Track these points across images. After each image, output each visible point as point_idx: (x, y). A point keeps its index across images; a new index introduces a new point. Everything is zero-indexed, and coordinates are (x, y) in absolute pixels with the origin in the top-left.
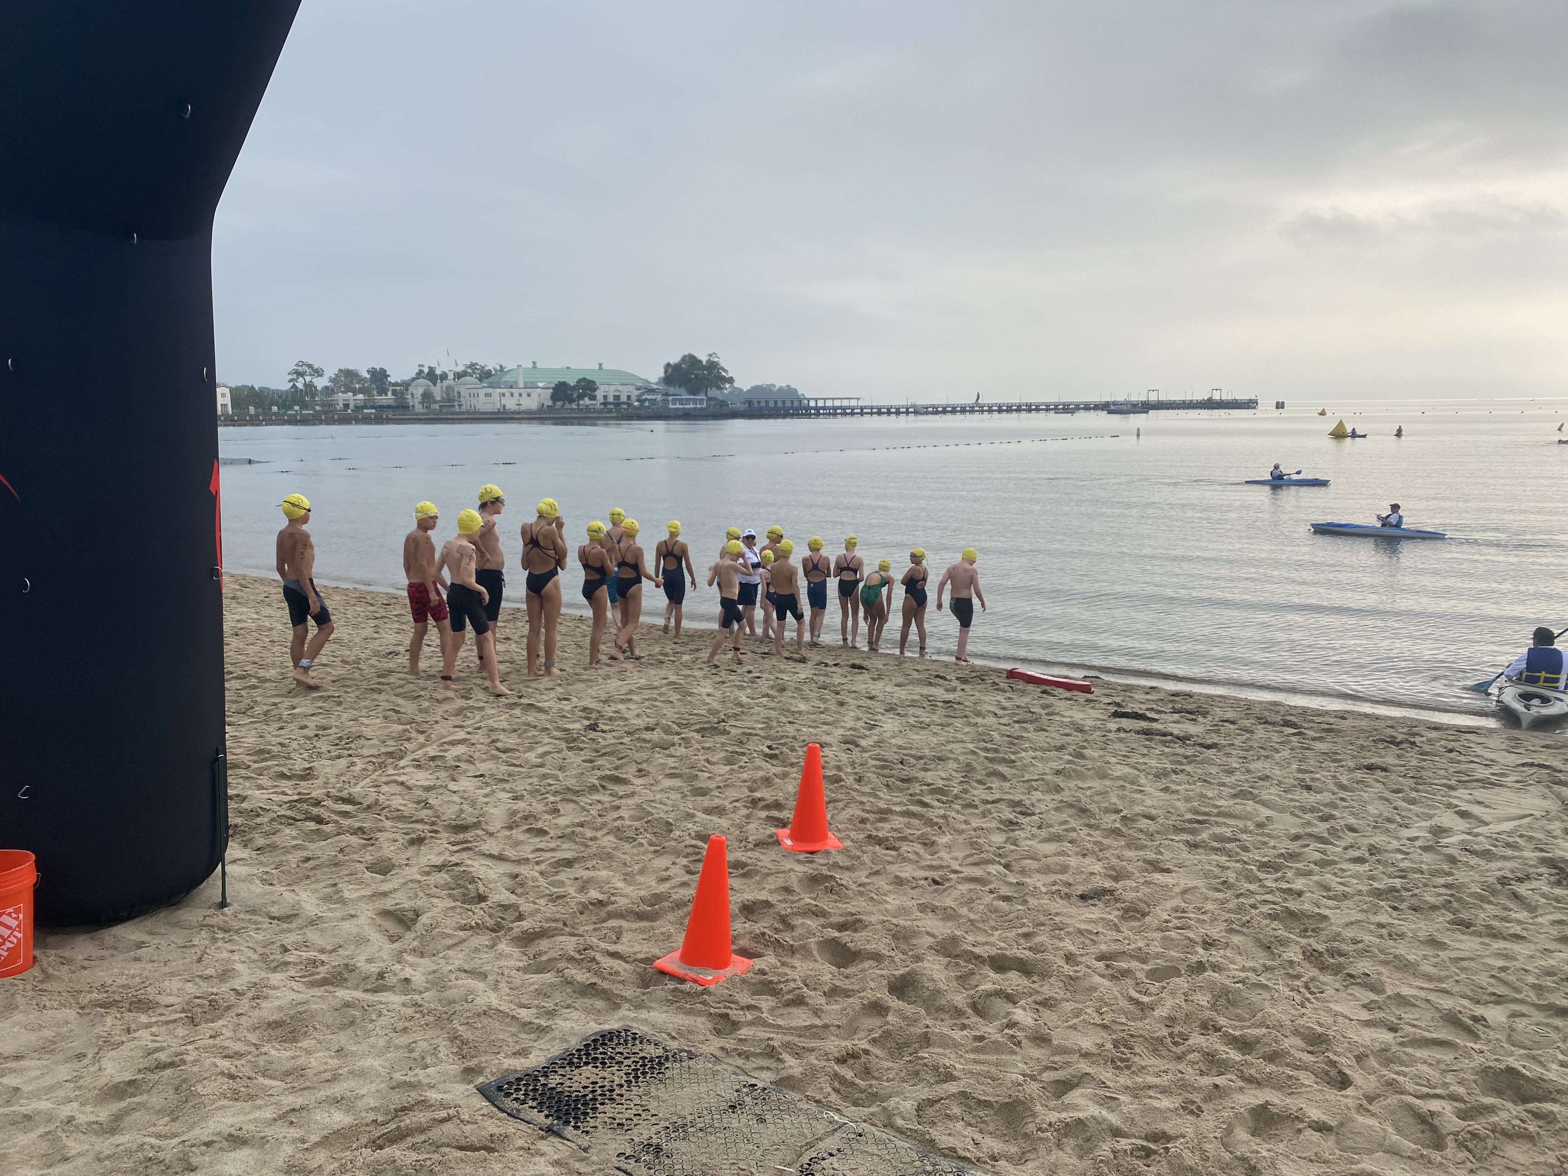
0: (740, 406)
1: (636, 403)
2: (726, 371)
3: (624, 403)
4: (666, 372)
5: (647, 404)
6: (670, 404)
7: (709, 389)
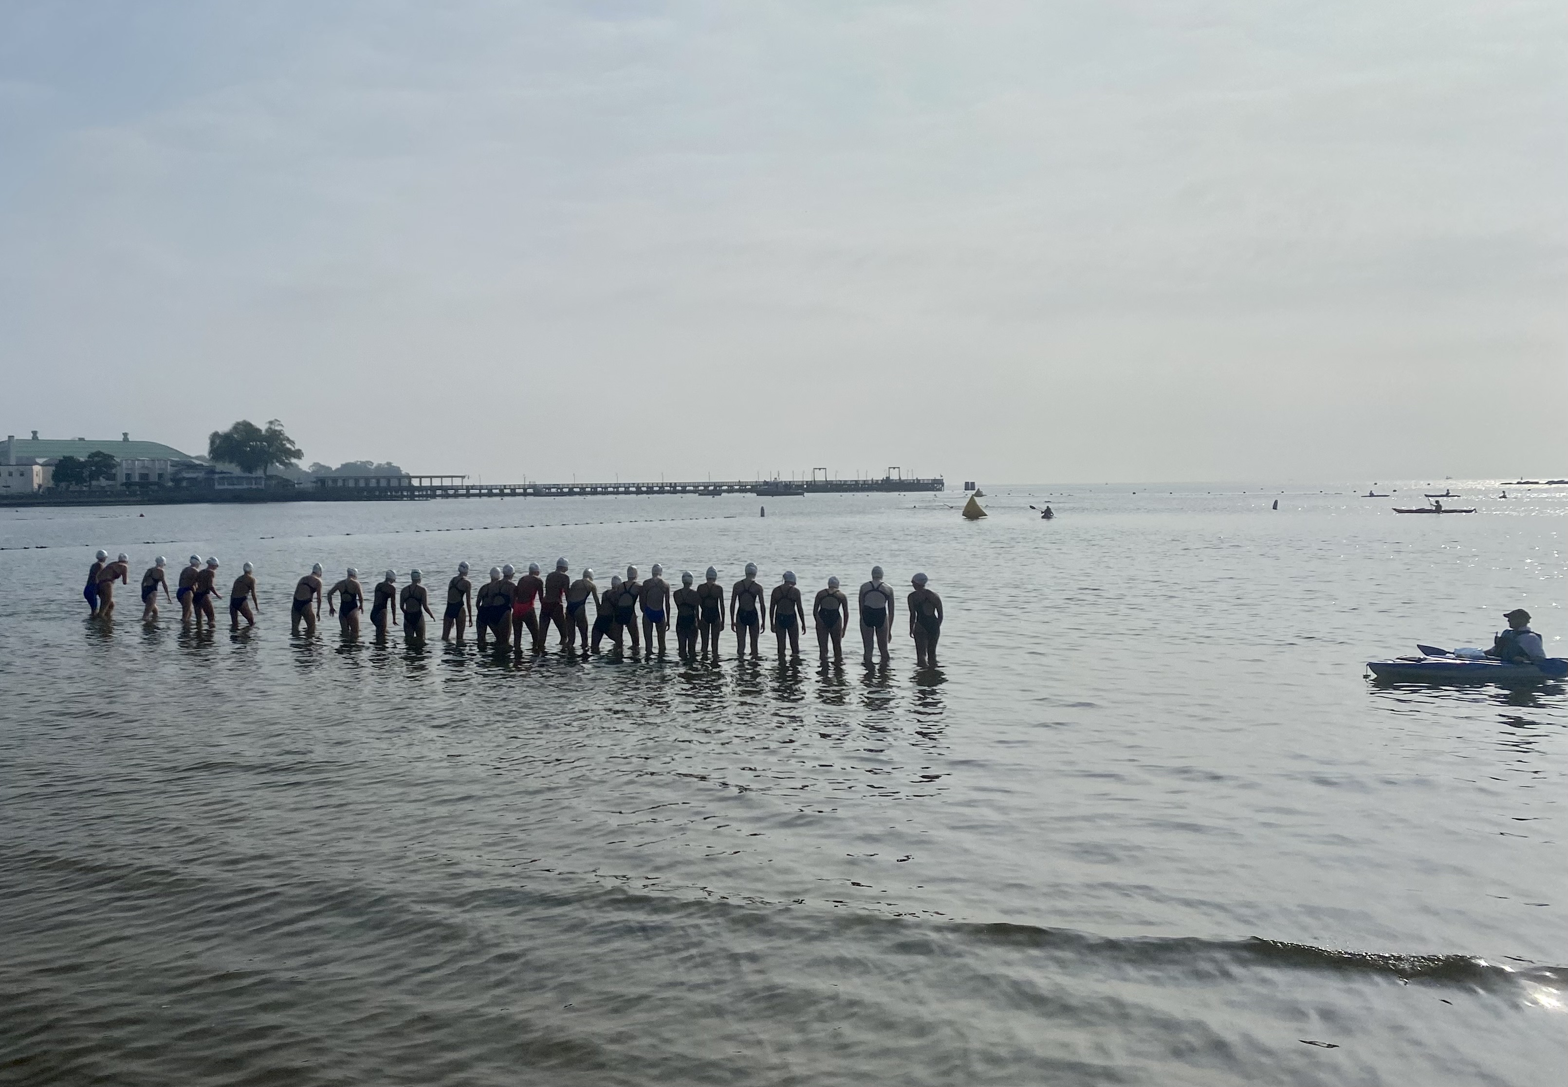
0: (308, 486)
1: (170, 484)
2: (292, 443)
3: (154, 483)
4: (212, 443)
5: (184, 484)
6: (216, 484)
7: (269, 465)
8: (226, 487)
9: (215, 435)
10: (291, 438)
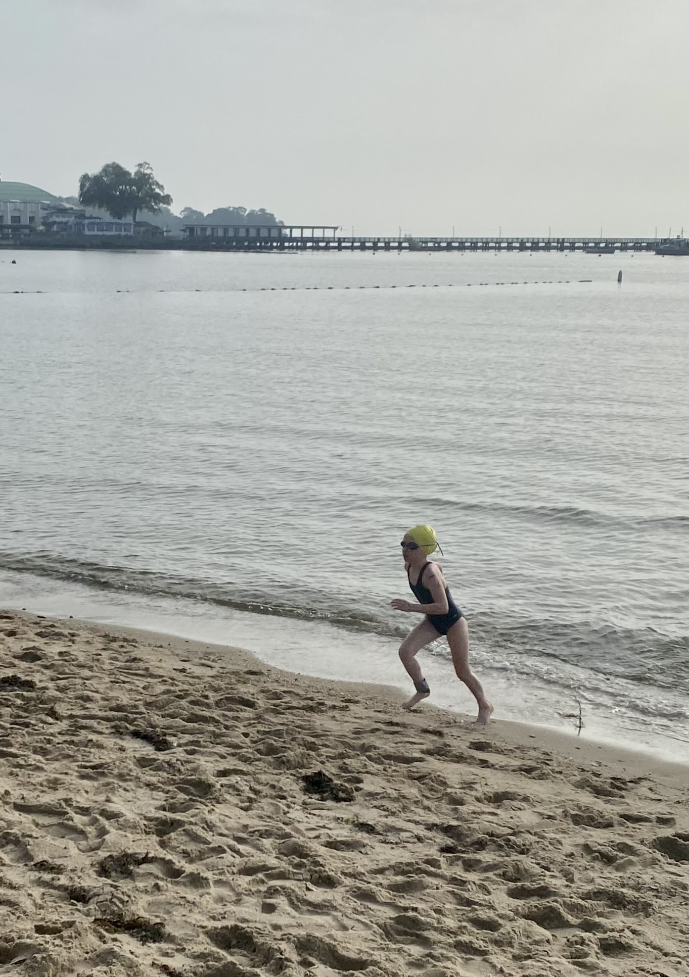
0: (177, 233)
1: (41, 228)
2: (161, 187)
3: (26, 227)
4: (82, 186)
5: (55, 228)
6: (86, 229)
7: (138, 211)
8: (96, 233)
9: (85, 178)
10: (161, 183)
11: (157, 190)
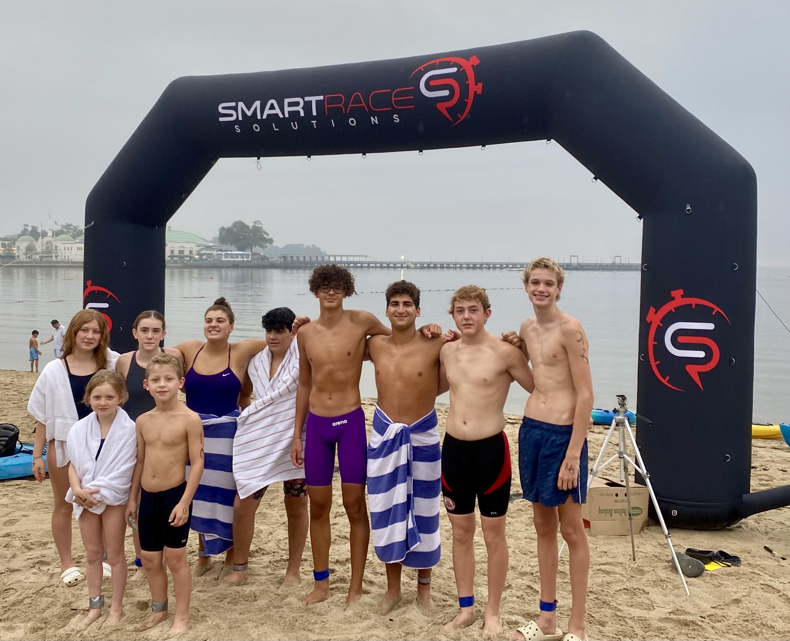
0: (277, 259)
2: (267, 234)
3: (187, 256)
4: (221, 234)
5: (205, 257)
6: (223, 257)
7: (254, 247)
8: (229, 259)
9: (222, 229)
11: (265, 236)
